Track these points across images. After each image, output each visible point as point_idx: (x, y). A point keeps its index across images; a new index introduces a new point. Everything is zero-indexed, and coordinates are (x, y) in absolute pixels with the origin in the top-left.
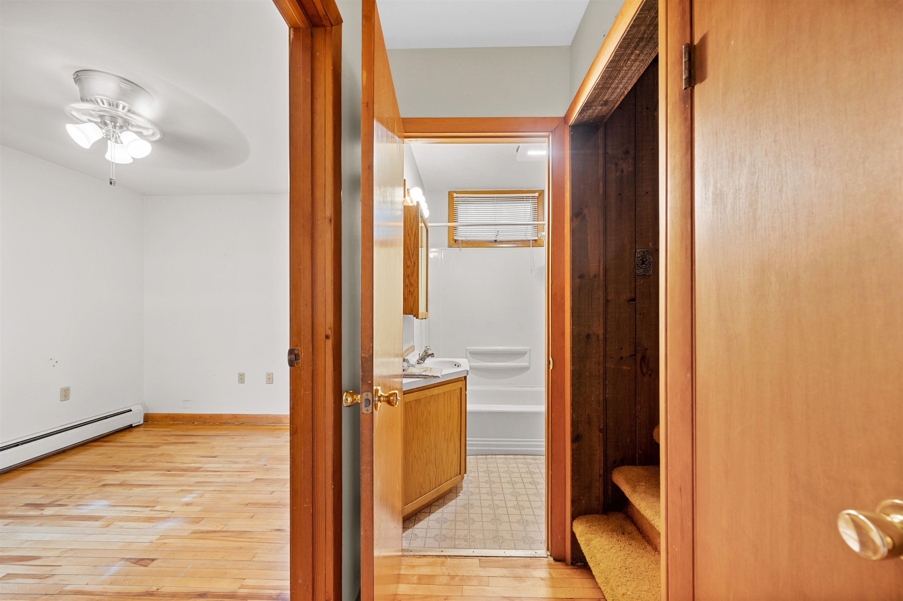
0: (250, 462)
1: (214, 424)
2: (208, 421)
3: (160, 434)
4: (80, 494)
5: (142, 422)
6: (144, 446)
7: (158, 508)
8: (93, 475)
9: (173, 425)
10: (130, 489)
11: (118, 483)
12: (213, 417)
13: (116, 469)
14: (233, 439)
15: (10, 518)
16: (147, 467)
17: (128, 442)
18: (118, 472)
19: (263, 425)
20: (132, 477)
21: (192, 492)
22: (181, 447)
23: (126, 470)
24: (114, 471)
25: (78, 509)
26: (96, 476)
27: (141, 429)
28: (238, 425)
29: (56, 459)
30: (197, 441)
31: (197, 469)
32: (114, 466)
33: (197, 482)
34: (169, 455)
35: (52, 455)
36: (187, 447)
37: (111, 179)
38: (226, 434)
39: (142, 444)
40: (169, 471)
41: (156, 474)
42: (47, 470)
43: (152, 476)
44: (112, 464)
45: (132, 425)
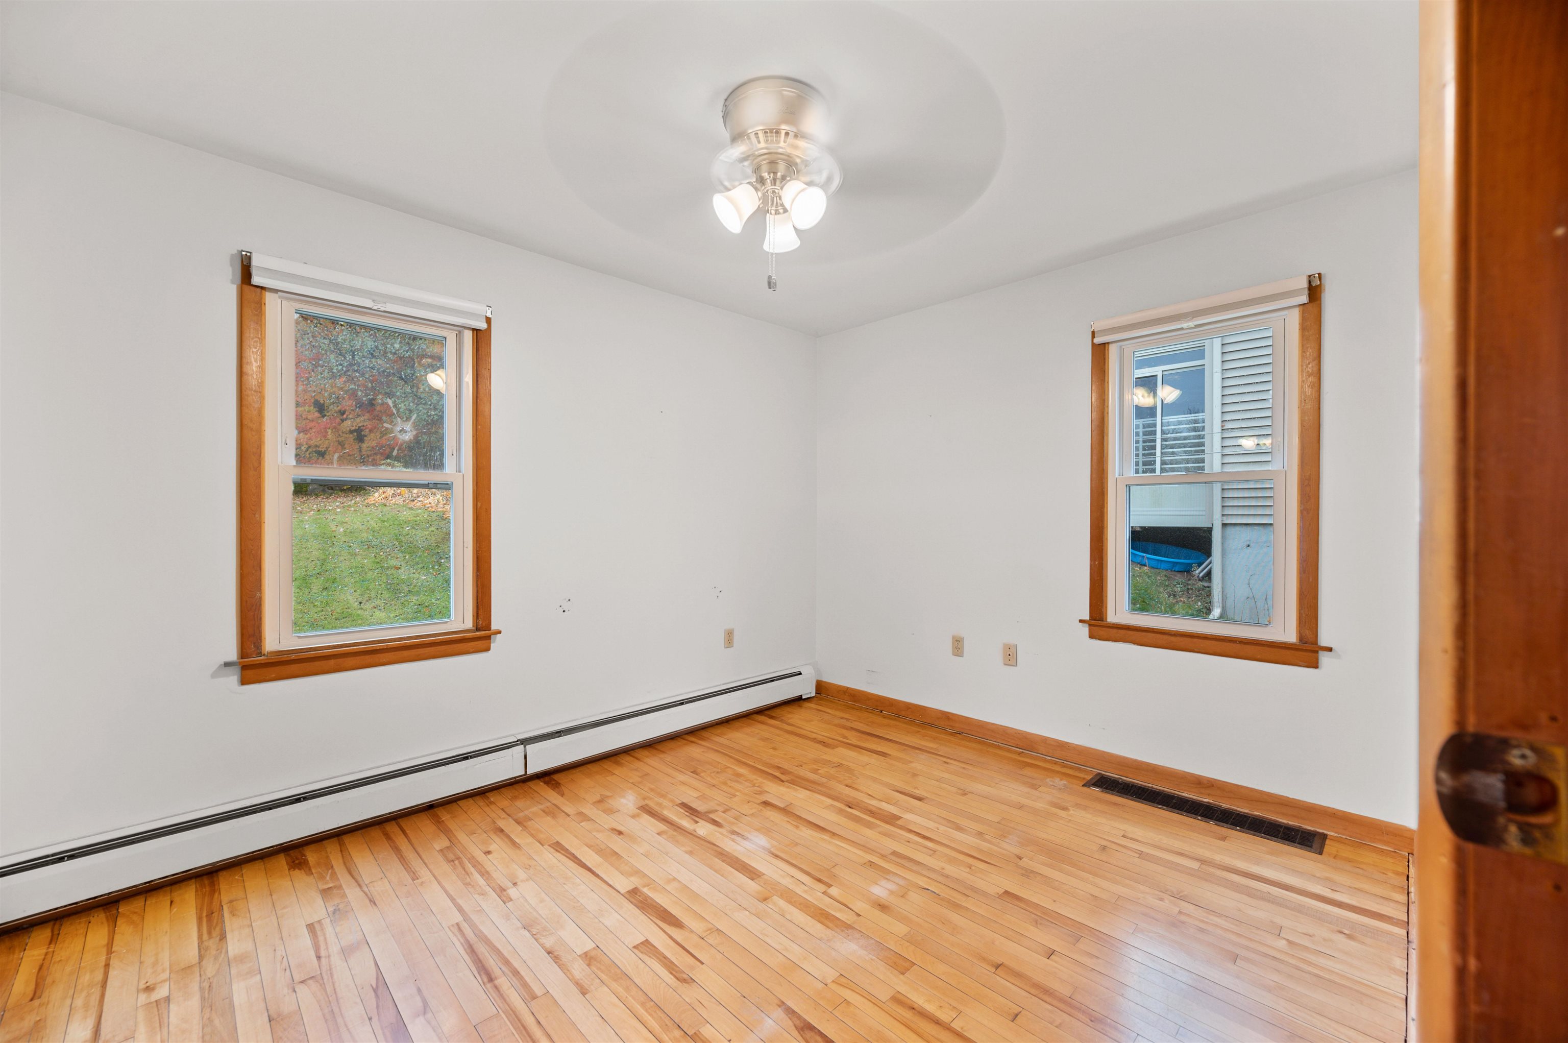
0: (986, 837)
1: (912, 722)
2: (903, 713)
3: (837, 721)
4: (738, 810)
5: (813, 694)
6: (815, 739)
7: (834, 891)
8: (755, 777)
9: (853, 708)
10: (797, 827)
11: (782, 805)
12: (910, 708)
13: (781, 775)
14: (946, 765)
15: (664, 823)
16: (819, 784)
17: (798, 727)
18: (783, 781)
19: (998, 747)
20: (798, 798)
21: (888, 877)
22: (865, 758)
23: (792, 782)
24: (778, 778)
25: (733, 840)
26: (757, 780)
27: (811, 705)
28: (953, 734)
29: (719, 731)
30: (889, 753)
31: (891, 819)
32: (779, 768)
33: (894, 853)
34: (849, 770)
35: (715, 723)
36: (874, 760)
37: (770, 277)
38: (932, 748)
39: (814, 736)
40: (850, 807)
41: (832, 805)
42: (708, 748)
43: (827, 807)
44: (776, 761)
45: (801, 696)
